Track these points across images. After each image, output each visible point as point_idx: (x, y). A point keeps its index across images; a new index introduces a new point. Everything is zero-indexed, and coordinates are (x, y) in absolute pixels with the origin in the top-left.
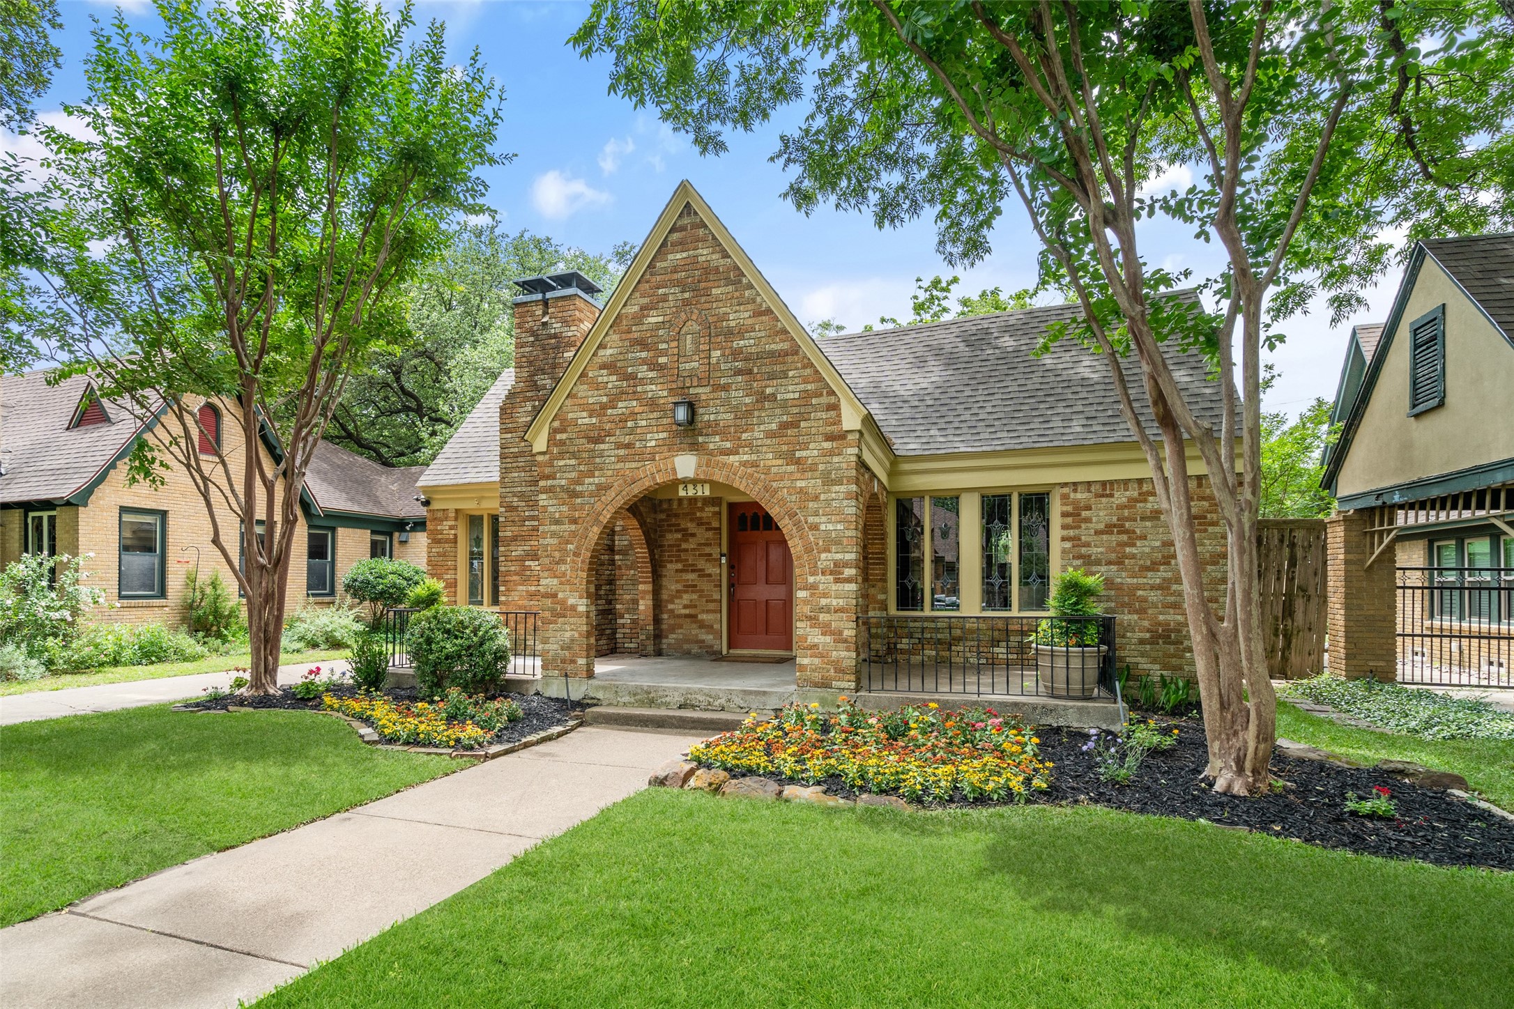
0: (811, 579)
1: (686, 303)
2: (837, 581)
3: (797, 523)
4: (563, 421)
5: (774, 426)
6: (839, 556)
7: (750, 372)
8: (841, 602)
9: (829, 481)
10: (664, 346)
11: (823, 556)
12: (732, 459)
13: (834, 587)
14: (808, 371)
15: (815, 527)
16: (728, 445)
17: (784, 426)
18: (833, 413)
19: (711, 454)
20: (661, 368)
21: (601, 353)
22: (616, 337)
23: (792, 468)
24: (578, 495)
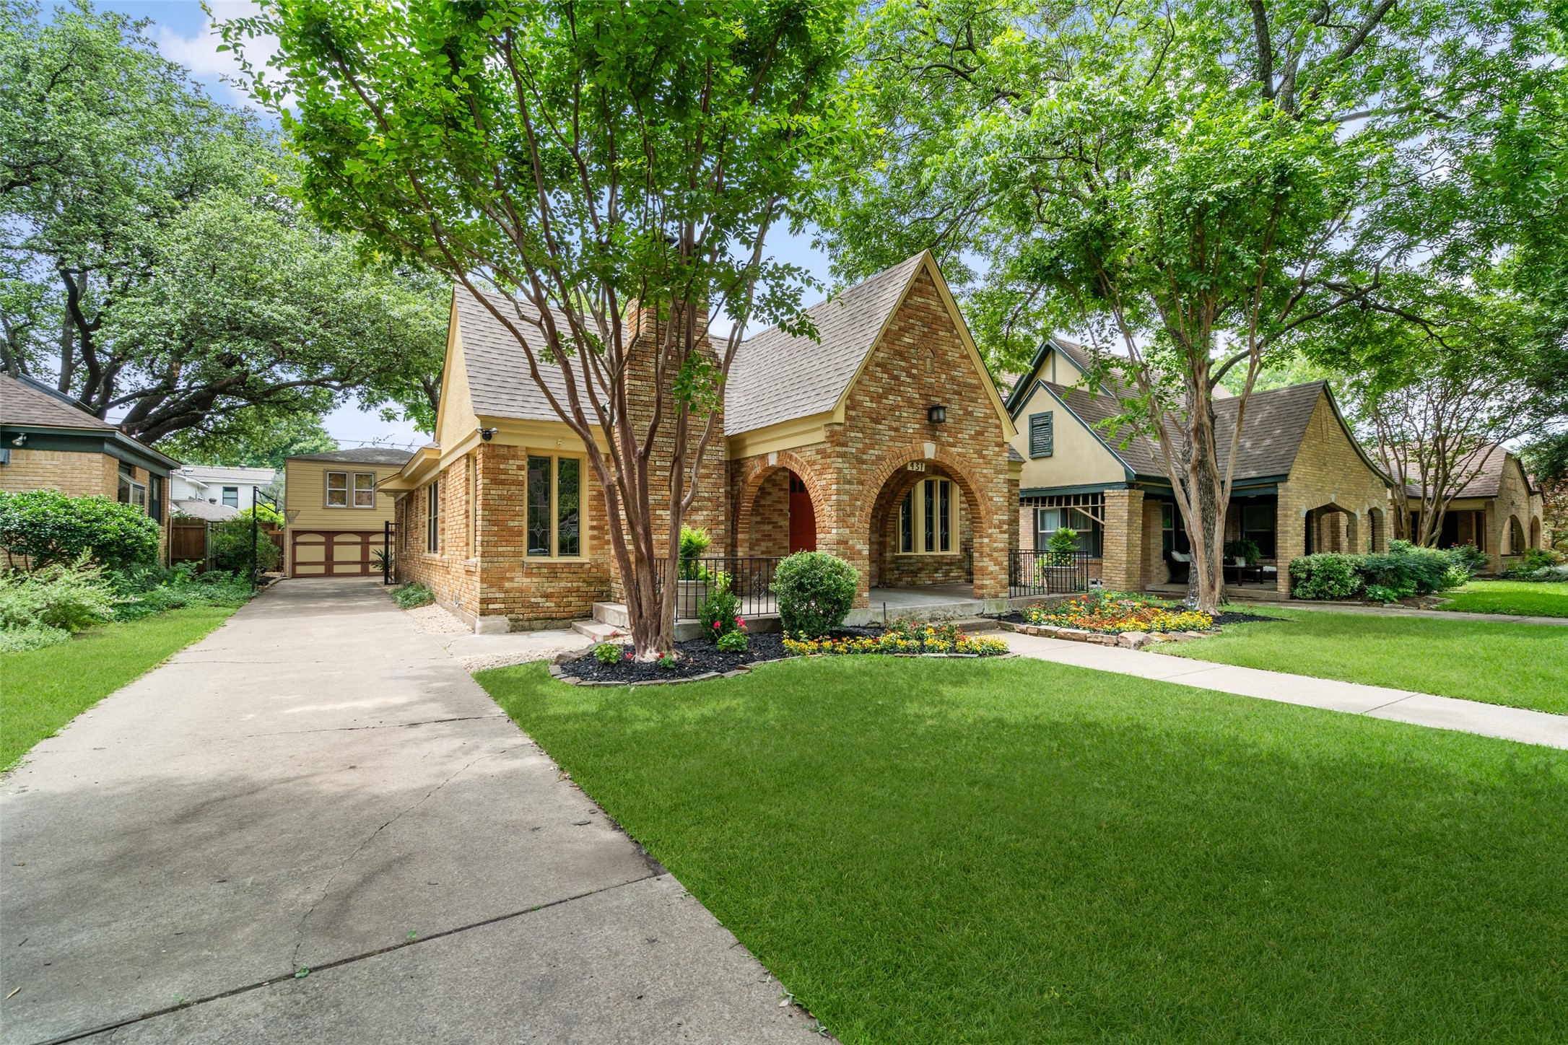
0: (989, 531)
1: (925, 335)
2: (1000, 532)
3: (983, 495)
4: (854, 401)
5: (973, 433)
6: (1001, 517)
8: (1002, 546)
9: (998, 472)
10: (914, 361)
12: (954, 449)
13: (999, 536)
15: (991, 499)
16: (951, 440)
17: (977, 433)
18: (997, 431)
19: (943, 444)
20: (914, 377)
21: (879, 355)
22: (886, 345)
23: (981, 461)
24: (864, 462)
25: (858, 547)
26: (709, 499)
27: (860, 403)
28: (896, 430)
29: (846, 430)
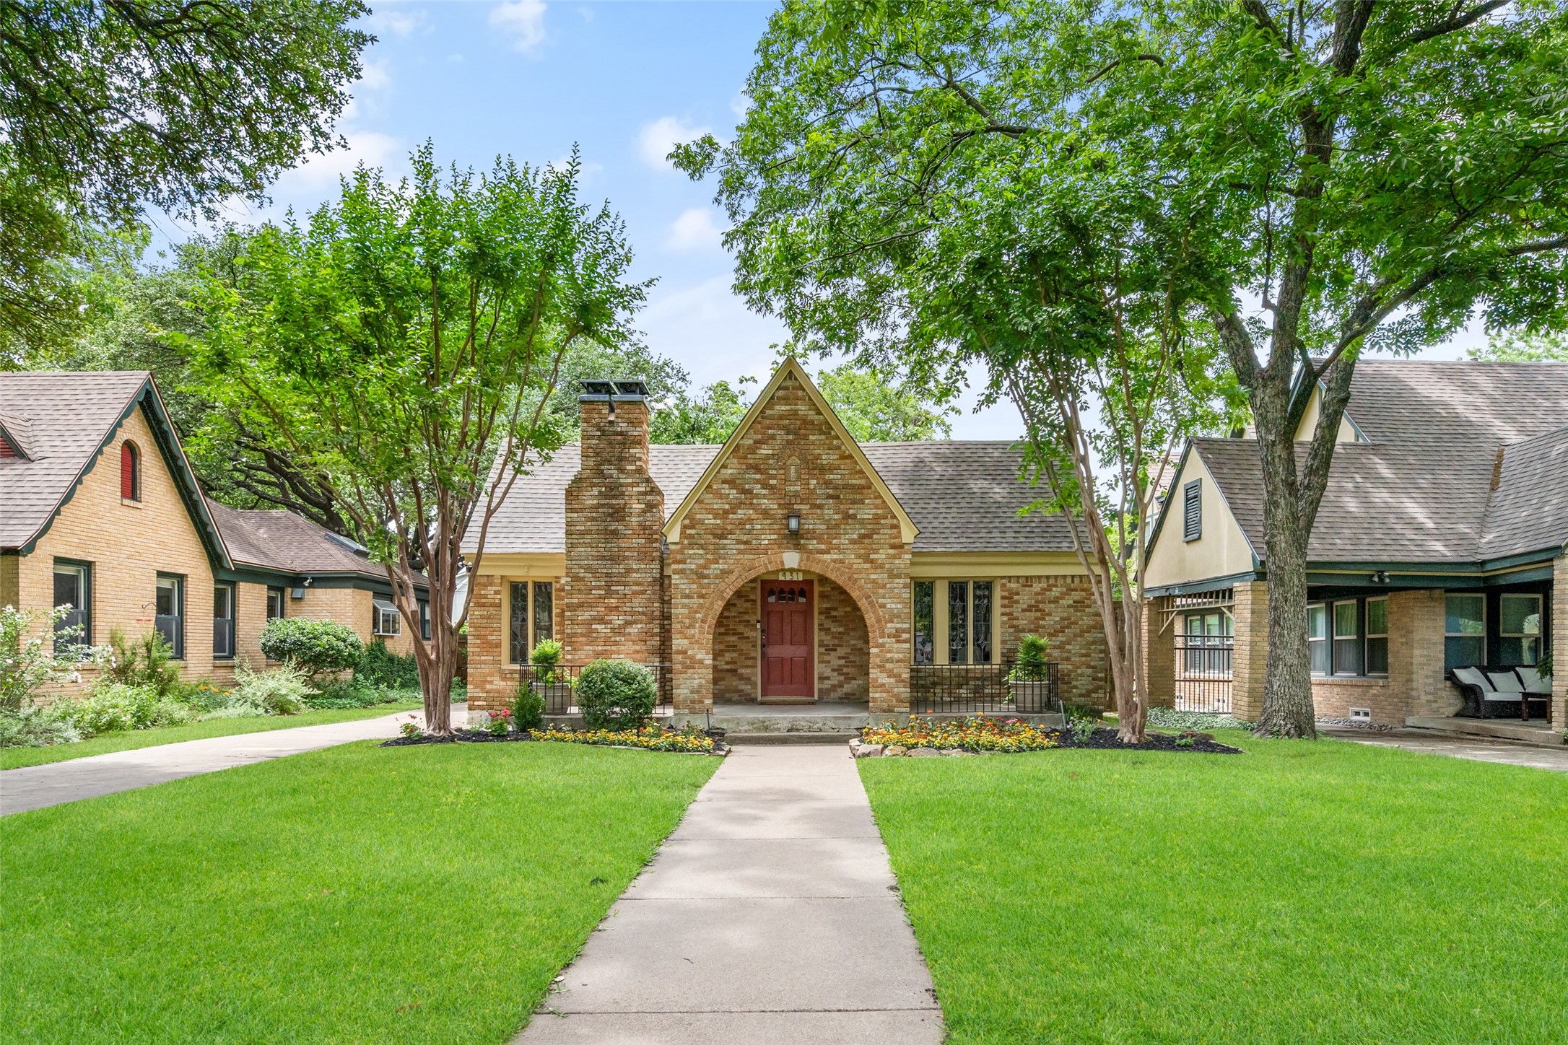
0: (881, 641)
1: (789, 443)
2: (898, 642)
3: (871, 603)
4: (692, 520)
5: (855, 536)
6: (899, 626)
7: (838, 497)
8: (901, 656)
9: (893, 575)
10: (774, 472)
11: (889, 625)
12: (826, 557)
13: (896, 646)
14: (878, 501)
15: (883, 606)
16: (823, 547)
17: (862, 537)
18: (895, 531)
19: (810, 552)
20: (772, 488)
21: (723, 471)
22: (735, 461)
23: (868, 566)
24: (705, 577)
25: (699, 657)
26: (643, 614)
27: (702, 522)
28: (746, 543)
29: (682, 549)
